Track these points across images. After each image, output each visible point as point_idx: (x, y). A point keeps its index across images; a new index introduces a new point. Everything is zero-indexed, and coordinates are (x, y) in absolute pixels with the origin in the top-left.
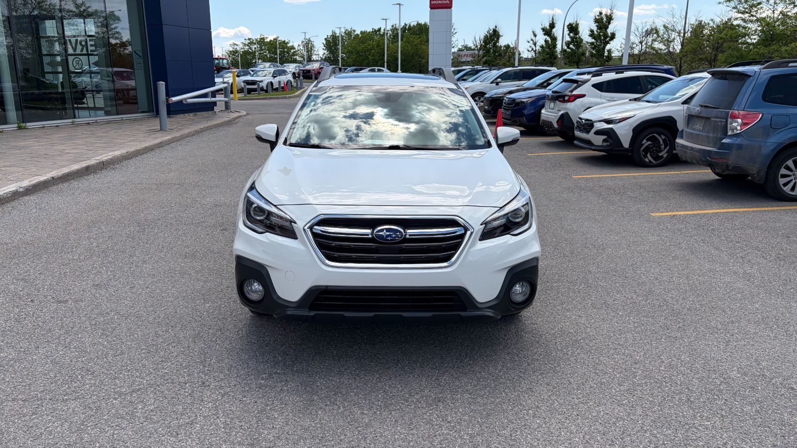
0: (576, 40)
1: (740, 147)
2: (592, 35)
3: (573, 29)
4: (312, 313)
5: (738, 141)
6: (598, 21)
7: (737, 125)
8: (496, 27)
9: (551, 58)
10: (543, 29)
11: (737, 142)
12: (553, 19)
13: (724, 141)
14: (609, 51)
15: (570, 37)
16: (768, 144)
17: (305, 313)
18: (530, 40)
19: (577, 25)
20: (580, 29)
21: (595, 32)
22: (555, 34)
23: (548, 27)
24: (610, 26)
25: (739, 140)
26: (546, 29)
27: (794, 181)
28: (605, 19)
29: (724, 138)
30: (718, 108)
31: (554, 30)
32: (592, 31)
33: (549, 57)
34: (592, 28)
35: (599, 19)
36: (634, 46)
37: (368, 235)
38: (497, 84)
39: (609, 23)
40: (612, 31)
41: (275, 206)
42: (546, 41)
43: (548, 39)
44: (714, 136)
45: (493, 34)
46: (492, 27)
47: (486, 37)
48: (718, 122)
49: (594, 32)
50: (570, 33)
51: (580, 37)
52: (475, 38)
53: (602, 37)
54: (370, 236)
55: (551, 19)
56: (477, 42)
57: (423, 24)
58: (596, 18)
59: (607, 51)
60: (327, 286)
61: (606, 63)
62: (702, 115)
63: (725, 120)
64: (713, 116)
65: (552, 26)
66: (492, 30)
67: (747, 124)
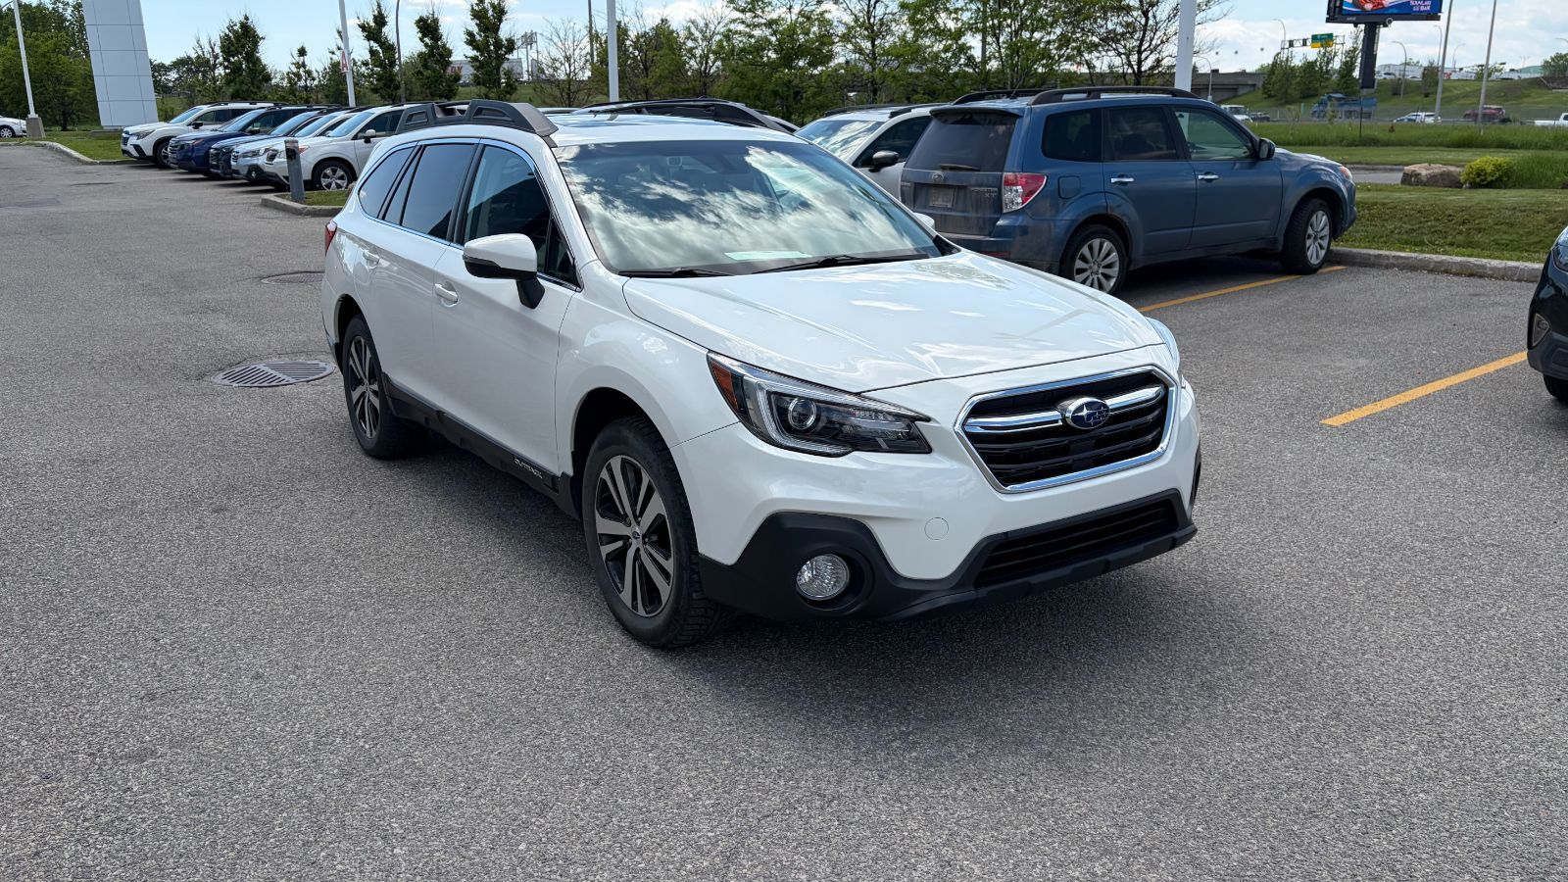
0: (437, 52)
1: (1024, 230)
2: (471, 41)
3: (428, 28)
4: (983, 592)
5: (1020, 221)
6: (478, 15)
7: (1014, 197)
8: (247, 18)
9: (389, 88)
10: (363, 27)
11: (1018, 224)
12: (379, 6)
13: (1000, 223)
14: (508, 74)
15: (426, 45)
16: (1058, 223)
17: (970, 594)
18: (334, 49)
19: (436, 21)
20: (443, 30)
21: (478, 37)
22: (389, 38)
23: (372, 24)
24: (502, 25)
25: (1020, 218)
26: (370, 27)
27: (1091, 278)
28: (490, 13)
29: (998, 220)
30: (979, 171)
31: (385, 30)
32: (470, 34)
33: (385, 85)
34: (471, 29)
35: (480, 11)
36: (557, 64)
37: (1056, 421)
38: (367, 140)
39: (500, 21)
40: (508, 36)
41: (858, 394)
42: (372, 52)
43: (376, 46)
44: (979, 215)
45: (243, 34)
46: (238, 19)
47: (225, 39)
48: (984, 192)
49: (474, 36)
50: (424, 35)
51: (444, 45)
52: (198, 42)
53: (492, 48)
54: (1060, 423)
55: (375, 7)
56: (205, 50)
57: (33, 5)
58: (473, 9)
59: (505, 74)
60: (1006, 534)
61: (508, 96)
62: (950, 183)
63: (996, 189)
64: (973, 182)
65: (380, 20)
66: (239, 25)
67: (1031, 193)
